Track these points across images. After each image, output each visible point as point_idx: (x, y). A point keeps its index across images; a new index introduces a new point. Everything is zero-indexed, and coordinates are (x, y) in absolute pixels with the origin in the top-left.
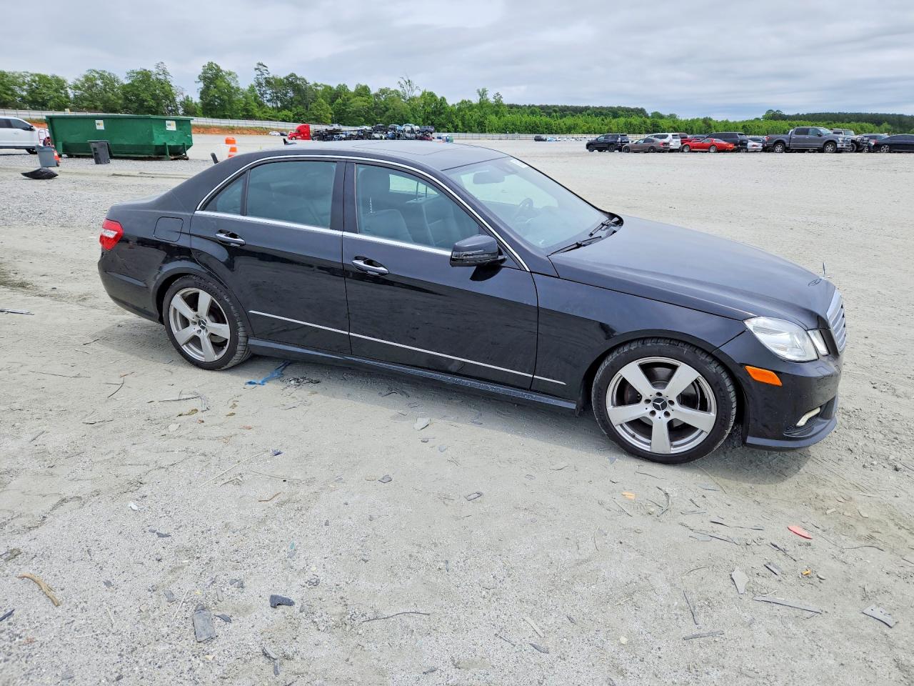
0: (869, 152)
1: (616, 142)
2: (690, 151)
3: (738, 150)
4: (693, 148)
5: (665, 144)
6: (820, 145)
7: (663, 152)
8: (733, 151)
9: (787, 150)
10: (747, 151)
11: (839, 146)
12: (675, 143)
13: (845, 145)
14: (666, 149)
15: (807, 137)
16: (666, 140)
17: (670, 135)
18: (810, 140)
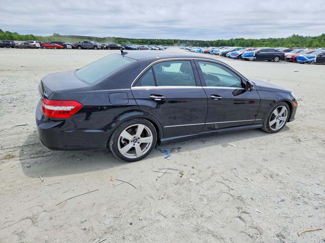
0: (104, 49)
1: (9, 44)
2: (46, 48)
3: (64, 48)
4: (47, 47)
5: (34, 45)
6: (93, 47)
7: (34, 48)
8: (63, 48)
9: (82, 48)
10: (67, 49)
11: (98, 47)
12: (38, 45)
13: (100, 47)
14: (34, 47)
15: (88, 44)
16: (34, 44)
17: (35, 41)
18: (89, 45)
